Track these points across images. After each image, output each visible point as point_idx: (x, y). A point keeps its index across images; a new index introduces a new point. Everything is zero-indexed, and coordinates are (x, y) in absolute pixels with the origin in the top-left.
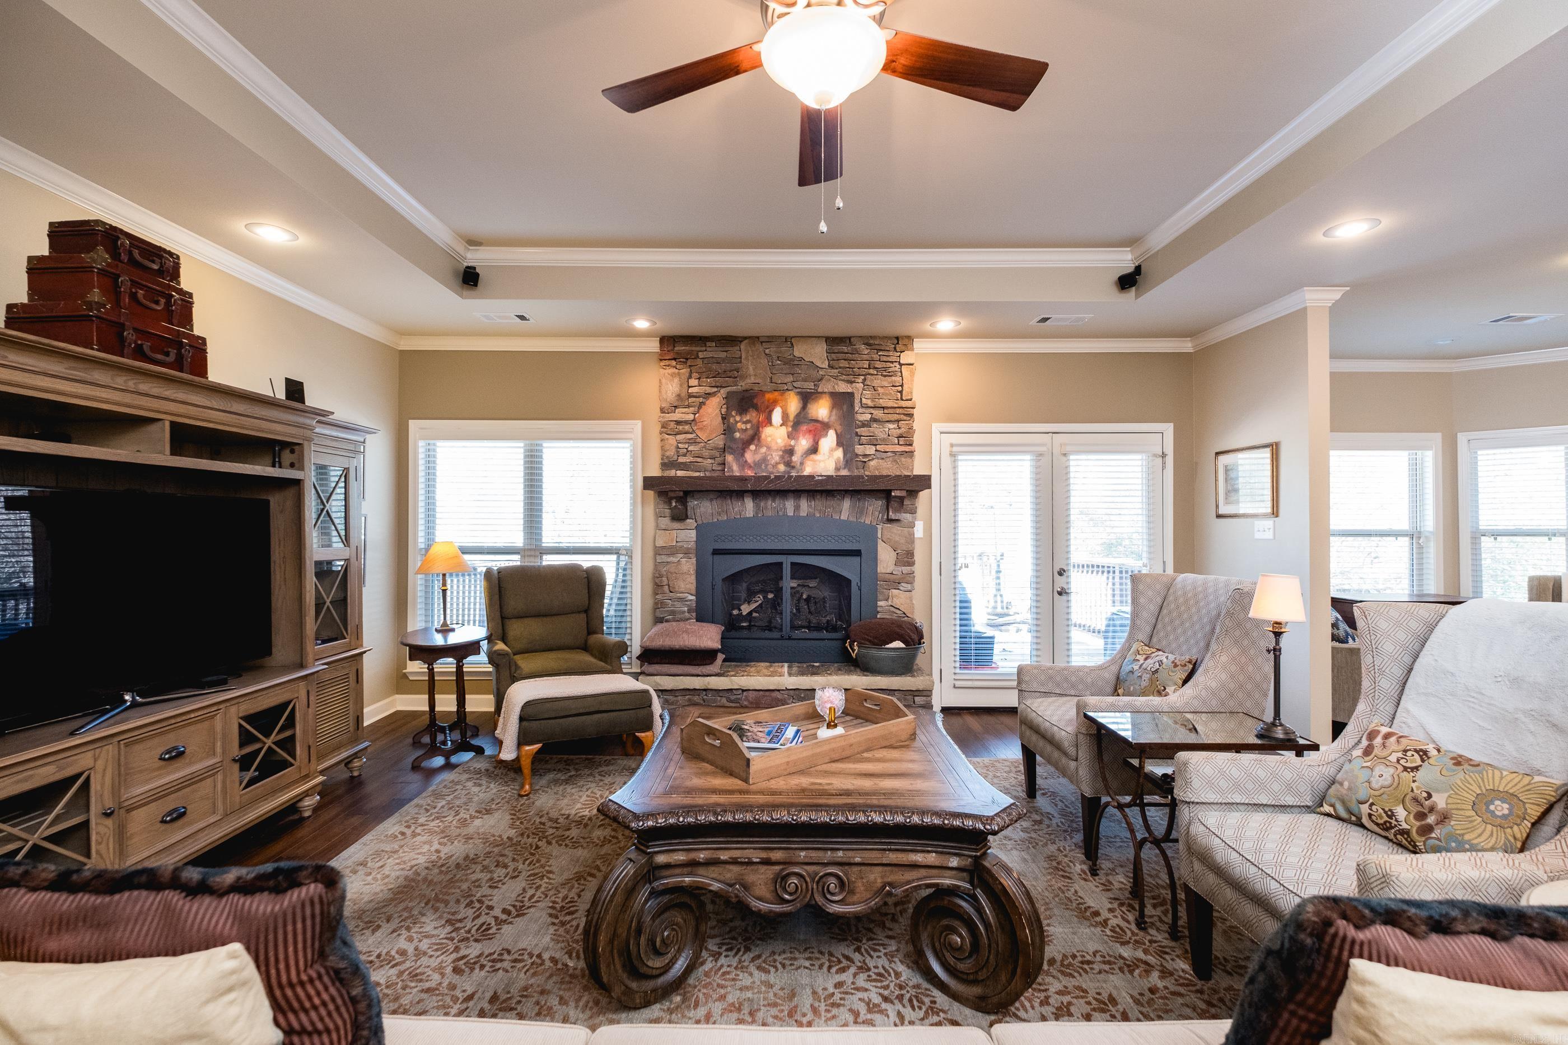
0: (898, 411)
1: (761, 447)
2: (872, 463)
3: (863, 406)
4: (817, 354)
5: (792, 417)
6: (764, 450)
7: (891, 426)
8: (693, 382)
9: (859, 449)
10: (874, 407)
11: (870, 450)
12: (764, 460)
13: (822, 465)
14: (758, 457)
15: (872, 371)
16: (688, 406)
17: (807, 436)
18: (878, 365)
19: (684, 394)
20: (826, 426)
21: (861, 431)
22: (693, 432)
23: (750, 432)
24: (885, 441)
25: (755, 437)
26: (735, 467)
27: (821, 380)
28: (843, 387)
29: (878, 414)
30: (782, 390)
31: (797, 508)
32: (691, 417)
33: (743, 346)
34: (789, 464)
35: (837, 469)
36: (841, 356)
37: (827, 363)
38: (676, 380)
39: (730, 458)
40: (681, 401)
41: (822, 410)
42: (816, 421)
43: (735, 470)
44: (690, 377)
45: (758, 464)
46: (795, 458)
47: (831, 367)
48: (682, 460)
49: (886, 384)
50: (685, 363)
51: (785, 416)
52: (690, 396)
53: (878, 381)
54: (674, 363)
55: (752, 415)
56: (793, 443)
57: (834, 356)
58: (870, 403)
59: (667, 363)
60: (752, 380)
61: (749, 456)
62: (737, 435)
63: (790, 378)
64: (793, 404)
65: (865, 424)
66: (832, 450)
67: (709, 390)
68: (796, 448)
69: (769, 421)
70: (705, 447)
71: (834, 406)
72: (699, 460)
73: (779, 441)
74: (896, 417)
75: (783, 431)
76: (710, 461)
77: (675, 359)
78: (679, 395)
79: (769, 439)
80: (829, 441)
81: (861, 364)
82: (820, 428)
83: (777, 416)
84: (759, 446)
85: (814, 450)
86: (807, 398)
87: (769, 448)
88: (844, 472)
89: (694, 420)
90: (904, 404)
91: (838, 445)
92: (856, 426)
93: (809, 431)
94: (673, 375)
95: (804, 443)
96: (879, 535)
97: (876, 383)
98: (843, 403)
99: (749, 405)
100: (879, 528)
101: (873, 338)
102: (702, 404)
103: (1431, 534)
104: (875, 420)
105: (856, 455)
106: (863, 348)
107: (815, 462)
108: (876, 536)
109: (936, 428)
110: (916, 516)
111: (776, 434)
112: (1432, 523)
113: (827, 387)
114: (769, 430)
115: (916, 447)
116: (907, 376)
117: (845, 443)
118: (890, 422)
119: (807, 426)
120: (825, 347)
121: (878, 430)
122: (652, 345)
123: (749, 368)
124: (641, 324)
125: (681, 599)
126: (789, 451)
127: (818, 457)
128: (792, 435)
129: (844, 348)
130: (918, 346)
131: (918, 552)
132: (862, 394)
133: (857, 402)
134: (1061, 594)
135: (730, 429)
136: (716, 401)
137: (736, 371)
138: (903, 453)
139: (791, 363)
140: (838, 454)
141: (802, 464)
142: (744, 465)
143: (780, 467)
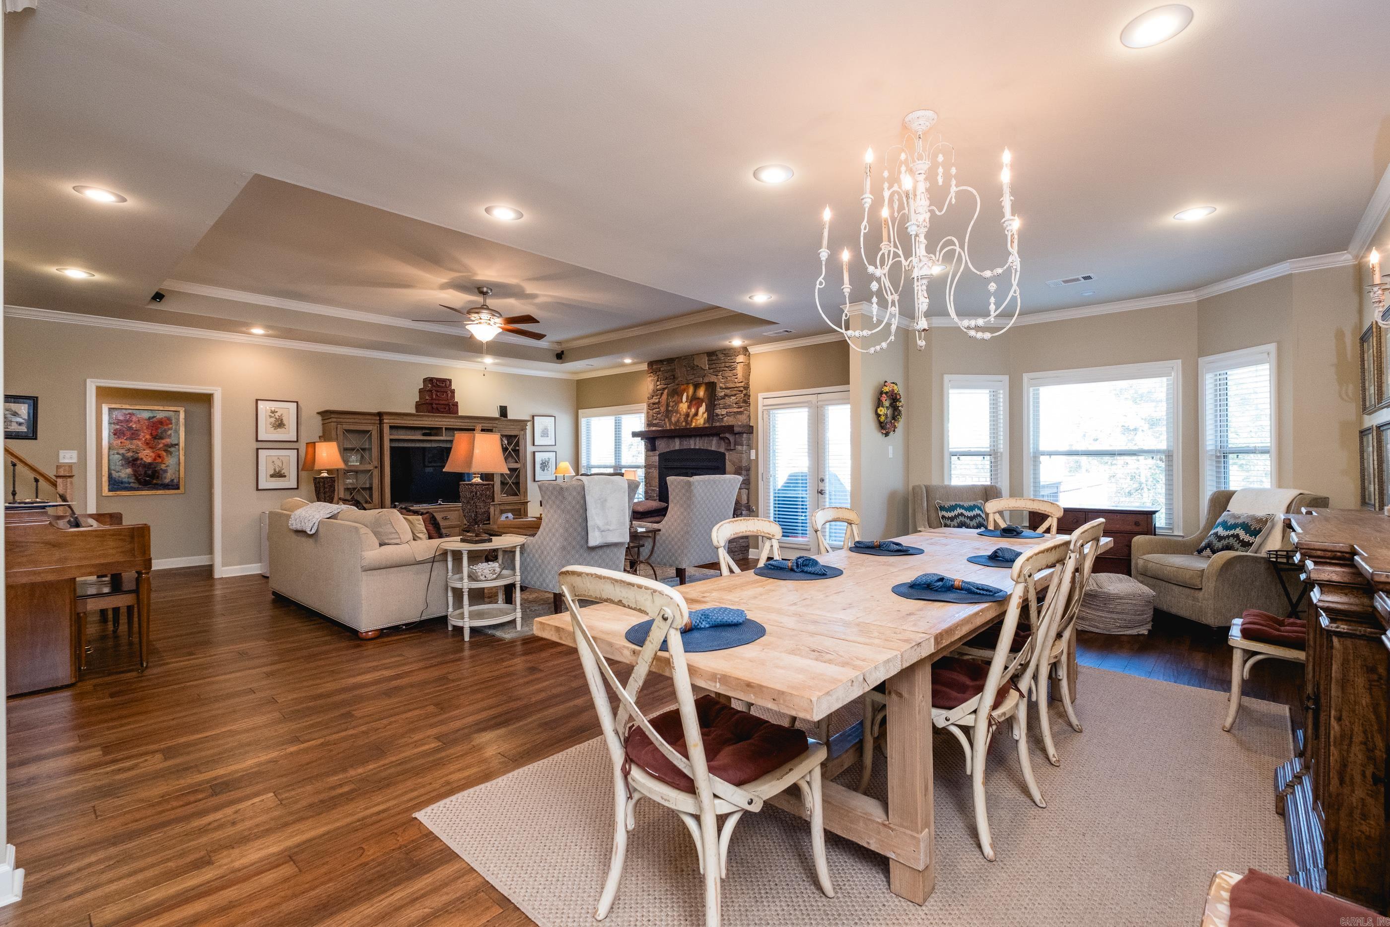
0: (735, 389)
1: (678, 413)
2: (724, 419)
3: (721, 388)
4: (704, 363)
5: (690, 397)
6: (678, 415)
7: (733, 398)
8: (658, 383)
9: (718, 411)
10: (726, 388)
11: (724, 412)
12: (678, 420)
13: (699, 422)
14: (676, 419)
15: (725, 369)
16: (657, 395)
17: (695, 407)
18: (727, 365)
19: (655, 390)
20: (702, 401)
21: (721, 402)
22: (659, 408)
23: (674, 407)
24: (730, 406)
25: (676, 409)
27: (704, 377)
28: (713, 379)
29: (728, 392)
30: (688, 384)
31: (694, 443)
32: (657, 401)
33: (676, 362)
34: (686, 421)
35: (704, 423)
36: (712, 362)
37: (707, 366)
38: (653, 383)
39: (667, 420)
40: (655, 393)
41: (701, 393)
42: (699, 398)
43: (670, 425)
44: (658, 381)
45: (675, 424)
46: (689, 419)
47: (709, 369)
48: (655, 422)
49: (730, 375)
50: (656, 374)
51: (687, 396)
52: (657, 390)
53: (728, 374)
54: (652, 374)
55: (676, 398)
56: (689, 411)
57: (710, 362)
58: (724, 387)
59: (650, 374)
60: (680, 379)
61: (673, 418)
62: (670, 408)
63: (693, 377)
64: (691, 391)
65: (723, 398)
66: (703, 413)
67: (663, 386)
68: (690, 413)
69: (681, 401)
70: (662, 415)
71: (706, 390)
73: (684, 410)
74: (735, 392)
75: (686, 405)
76: (663, 422)
77: (652, 372)
79: (681, 409)
80: (702, 409)
81: (720, 365)
82: (698, 403)
83: (684, 399)
85: (696, 414)
86: (697, 386)
87: (680, 414)
88: (707, 425)
89: (659, 402)
90: (738, 385)
91: (706, 410)
92: (718, 399)
93: (696, 404)
94: (652, 380)
95: (693, 410)
96: (727, 458)
97: (727, 375)
98: (711, 387)
99: (676, 393)
100: (727, 454)
101: (725, 350)
102: (662, 394)
103: (1001, 453)
104: (726, 395)
105: (717, 415)
106: (721, 356)
107: (697, 420)
108: (725, 459)
109: (761, 396)
110: (750, 447)
111: (683, 407)
112: (1003, 446)
113: (706, 380)
114: (681, 405)
115: (752, 408)
116: (740, 370)
117: (711, 409)
118: (732, 395)
119: (695, 401)
120: (707, 359)
121: (728, 401)
122: (644, 367)
123: (678, 373)
124: (628, 361)
125: (653, 490)
126: (687, 415)
127: (698, 418)
128: (689, 407)
129: (714, 358)
130: (751, 350)
131: (753, 468)
132: (720, 382)
133: (717, 386)
134: (821, 493)
135: (668, 405)
136: (665, 392)
137: (673, 376)
138: (738, 413)
139: (693, 367)
140: (706, 415)
141: (692, 421)
142: (671, 423)
143: (684, 423)
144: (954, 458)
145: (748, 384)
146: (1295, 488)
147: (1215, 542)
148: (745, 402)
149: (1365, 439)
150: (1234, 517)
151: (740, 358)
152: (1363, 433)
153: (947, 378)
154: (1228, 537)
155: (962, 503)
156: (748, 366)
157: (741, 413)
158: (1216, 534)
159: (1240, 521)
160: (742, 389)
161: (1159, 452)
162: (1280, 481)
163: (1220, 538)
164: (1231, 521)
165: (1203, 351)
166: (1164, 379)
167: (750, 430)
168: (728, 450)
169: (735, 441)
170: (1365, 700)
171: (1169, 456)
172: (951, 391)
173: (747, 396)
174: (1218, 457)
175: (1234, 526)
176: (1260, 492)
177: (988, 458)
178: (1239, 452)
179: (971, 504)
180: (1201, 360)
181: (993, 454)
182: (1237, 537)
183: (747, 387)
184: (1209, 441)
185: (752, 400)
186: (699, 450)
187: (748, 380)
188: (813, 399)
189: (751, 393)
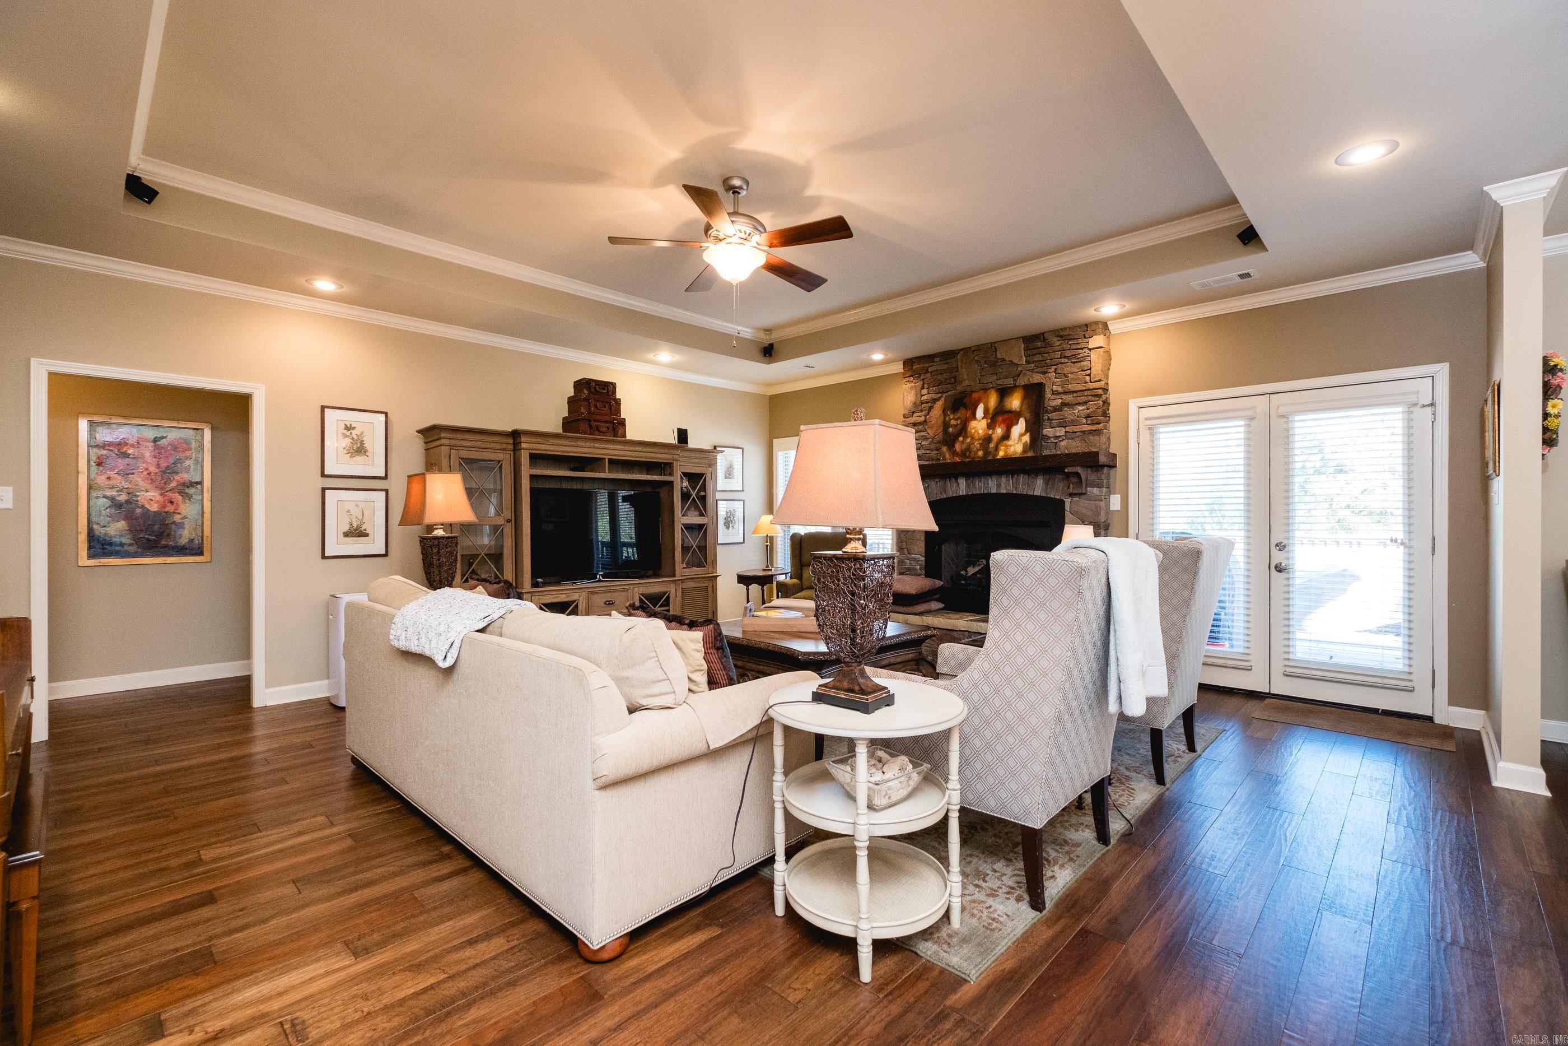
0: (1088, 393)
1: (967, 437)
2: (1062, 444)
3: (1054, 392)
4: (1017, 354)
5: (991, 410)
6: (969, 440)
7: (1081, 408)
8: (925, 391)
9: (1048, 431)
10: (1065, 393)
11: (1060, 432)
12: (968, 449)
13: (1012, 449)
14: (964, 446)
15: (1063, 360)
16: (921, 411)
17: (1003, 426)
18: (1068, 353)
19: (918, 402)
20: (1017, 415)
21: (1054, 415)
22: (925, 430)
23: (959, 427)
24: (1073, 423)
25: (963, 430)
26: (947, 456)
27: (1019, 376)
28: (1037, 378)
29: (1069, 398)
30: (985, 390)
31: (999, 486)
32: (923, 419)
33: (959, 357)
34: (987, 453)
35: (1024, 451)
36: (1035, 351)
37: (1024, 359)
38: (913, 392)
39: (944, 449)
40: (917, 406)
41: (1015, 402)
42: (1010, 412)
43: (948, 457)
44: (923, 388)
45: (963, 453)
46: (992, 445)
47: (1028, 362)
49: (1074, 370)
50: (919, 377)
51: (986, 411)
52: (922, 403)
53: (1069, 368)
54: (912, 378)
55: (962, 413)
56: (990, 432)
57: (1029, 352)
58: (1060, 389)
59: (907, 379)
60: (966, 383)
61: (958, 447)
62: (951, 430)
63: (995, 377)
64: (993, 400)
65: (1057, 409)
66: (1021, 435)
67: (934, 396)
68: (993, 436)
69: (974, 417)
70: (932, 441)
71: (1024, 399)
72: (928, 452)
73: (981, 432)
74: (1084, 399)
75: (984, 423)
76: (935, 452)
77: (912, 376)
78: (915, 403)
79: (973, 431)
80: (1019, 428)
81: (1052, 355)
82: (1009, 418)
83: (980, 412)
84: (966, 437)
85: (1006, 436)
86: (1004, 393)
87: (973, 438)
88: (1030, 454)
89: (925, 421)
90: (1091, 386)
91: (1027, 431)
92: (1047, 412)
93: (1004, 421)
94: (911, 388)
95: (999, 431)
96: (1067, 507)
97: (1066, 370)
98: (1035, 393)
99: (961, 406)
100: (1068, 502)
101: (1063, 329)
102: (931, 408)
104: (1064, 404)
105: (1046, 437)
106: (1056, 342)
107: (1007, 446)
108: (1064, 509)
109: (1133, 405)
110: (1112, 489)
111: (979, 426)
113: (1022, 381)
114: (973, 424)
115: (1114, 425)
116: (1096, 359)
117: (1034, 428)
118: (1079, 404)
119: (1002, 416)
120: (1023, 346)
121: (1068, 414)
122: (898, 368)
123: (963, 373)
124: (878, 356)
125: (916, 560)
126: (988, 439)
127: (1010, 443)
128: (991, 426)
129: (1039, 344)
130: (1118, 324)
131: (1115, 525)
132: (1053, 383)
133: (1048, 390)
134: (1279, 569)
135: (946, 425)
136: (939, 405)
137: (955, 378)
138: (1091, 432)
139: (995, 364)
140: (1027, 438)
141: (997, 448)
142: (954, 453)
143: (980, 453)
145: (1107, 384)
148: (1105, 414)
151: (1097, 340)
156: (1108, 354)
157: (1098, 432)
160: (1100, 392)
167: (1113, 462)
168: (1071, 495)
173: (1106, 403)
183: (1106, 390)
185: (1112, 411)
186: (1009, 496)
187: (1107, 377)
188: (1261, 402)
189: (1112, 400)
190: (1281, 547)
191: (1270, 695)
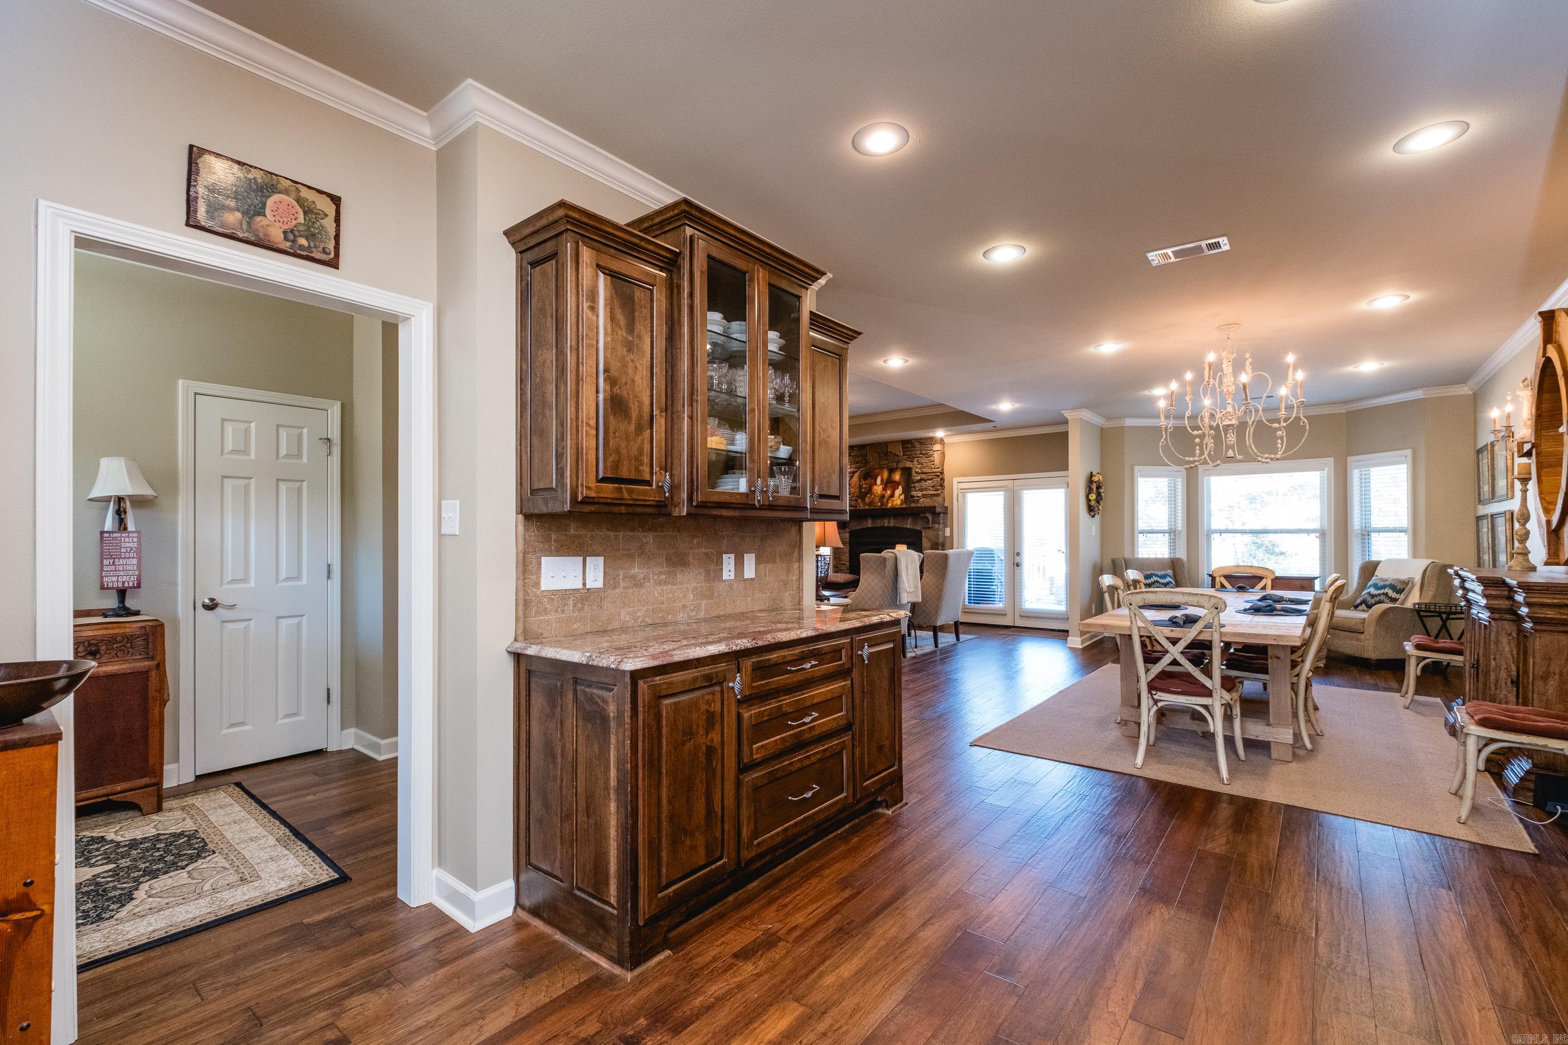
0: (934, 474)
2: (920, 501)
3: (916, 473)
4: (898, 450)
7: (931, 482)
9: (914, 493)
10: (922, 473)
11: (920, 494)
15: (921, 456)
18: (923, 452)
20: (897, 484)
21: (916, 485)
24: (926, 489)
25: (870, 491)
27: (899, 462)
28: (908, 464)
29: (924, 476)
30: (882, 468)
31: (889, 522)
33: (868, 449)
34: (882, 504)
35: (901, 504)
36: (907, 450)
37: (901, 453)
39: (859, 501)
41: (897, 477)
42: (894, 482)
43: (861, 506)
45: (870, 504)
46: (885, 500)
47: (903, 455)
49: (927, 461)
51: (882, 480)
53: (924, 460)
55: (869, 481)
57: (904, 450)
58: (919, 471)
61: (867, 500)
63: (887, 462)
64: (886, 474)
65: (918, 482)
66: (900, 495)
67: (854, 470)
69: (875, 484)
72: (851, 502)
74: (931, 477)
76: (854, 502)
80: (899, 491)
81: (916, 452)
82: (894, 485)
84: (871, 495)
85: (892, 495)
86: (891, 471)
88: (904, 506)
89: (850, 483)
90: (935, 470)
92: (914, 483)
96: (925, 536)
97: (923, 461)
98: (907, 472)
99: (869, 476)
100: (923, 531)
101: (921, 439)
102: (852, 477)
103: (1180, 532)
104: (921, 480)
105: (912, 497)
106: (917, 445)
107: (893, 501)
108: (922, 536)
109: (955, 480)
110: (945, 526)
111: (878, 489)
112: (1180, 525)
113: (901, 465)
114: (875, 487)
115: (946, 491)
116: (937, 457)
117: (907, 491)
118: (930, 480)
119: (890, 484)
120: (901, 447)
121: (923, 484)
123: (870, 458)
125: (844, 564)
126: (883, 496)
128: (884, 489)
129: (909, 445)
130: (946, 441)
131: (948, 544)
132: (916, 468)
133: (913, 471)
134: (1018, 566)
135: (860, 487)
136: (857, 474)
137: (865, 460)
138: (935, 495)
139: (887, 454)
140: (902, 497)
141: (887, 502)
142: (865, 504)
143: (879, 504)
144: (1141, 535)
145: (943, 470)
146: (1427, 557)
147: (1369, 599)
148: (942, 485)
149: (1480, 523)
150: (1382, 580)
151: (937, 447)
152: (1479, 519)
153: (1137, 468)
154: (1379, 595)
155: (1156, 573)
156: (943, 454)
157: (938, 495)
158: (1369, 593)
159: (1388, 583)
160: (937, 474)
161: (1314, 531)
162: (1415, 553)
163: (1373, 596)
164: (1381, 584)
165: (1350, 453)
166: (1318, 473)
167: (946, 511)
168: (925, 528)
169: (933, 520)
170: (1507, 649)
171: (1322, 534)
172: (1140, 479)
173: (942, 479)
174: (1363, 535)
175: (1384, 587)
176: (1399, 562)
177: (1167, 535)
178: (1379, 531)
179: (1163, 573)
180: (1350, 459)
181: (1172, 532)
182: (1386, 594)
183: (942, 473)
184: (1356, 522)
185: (946, 484)
186: (894, 528)
187: (943, 465)
188: (1009, 483)
189: (946, 478)
190: (1018, 554)
191: (1014, 627)
